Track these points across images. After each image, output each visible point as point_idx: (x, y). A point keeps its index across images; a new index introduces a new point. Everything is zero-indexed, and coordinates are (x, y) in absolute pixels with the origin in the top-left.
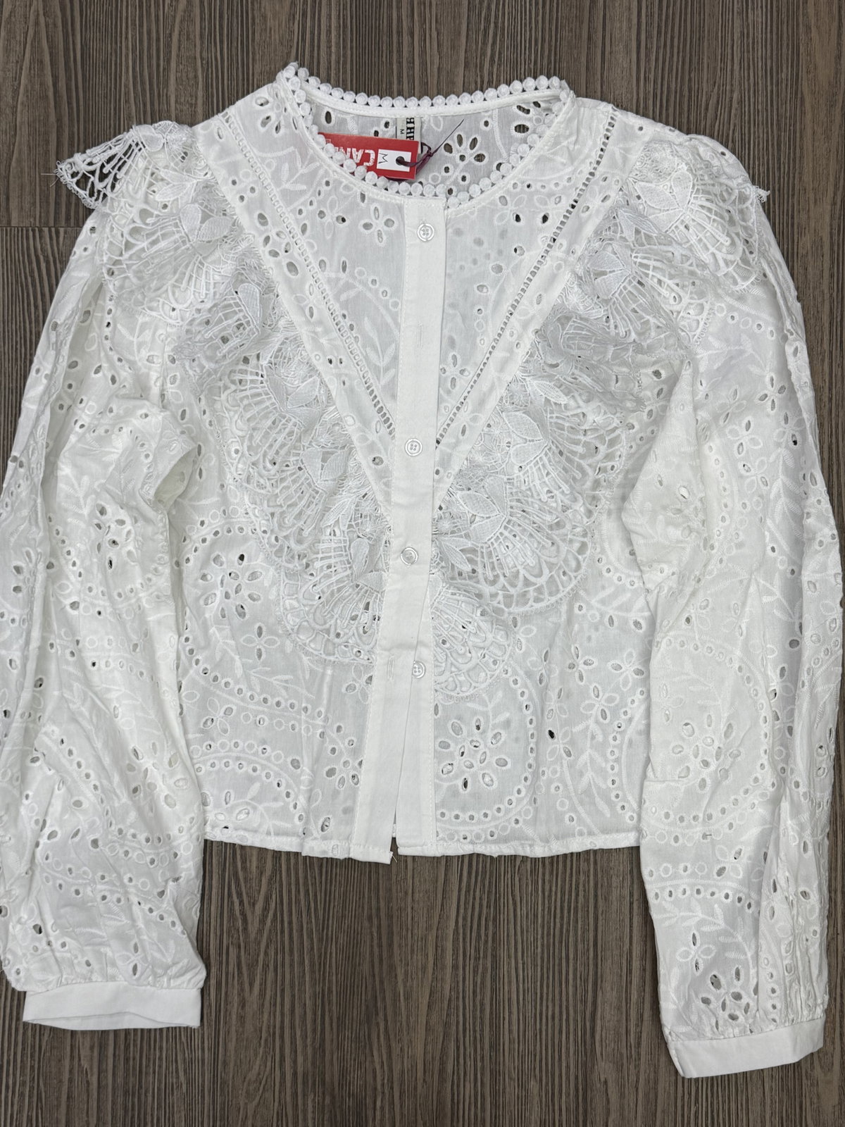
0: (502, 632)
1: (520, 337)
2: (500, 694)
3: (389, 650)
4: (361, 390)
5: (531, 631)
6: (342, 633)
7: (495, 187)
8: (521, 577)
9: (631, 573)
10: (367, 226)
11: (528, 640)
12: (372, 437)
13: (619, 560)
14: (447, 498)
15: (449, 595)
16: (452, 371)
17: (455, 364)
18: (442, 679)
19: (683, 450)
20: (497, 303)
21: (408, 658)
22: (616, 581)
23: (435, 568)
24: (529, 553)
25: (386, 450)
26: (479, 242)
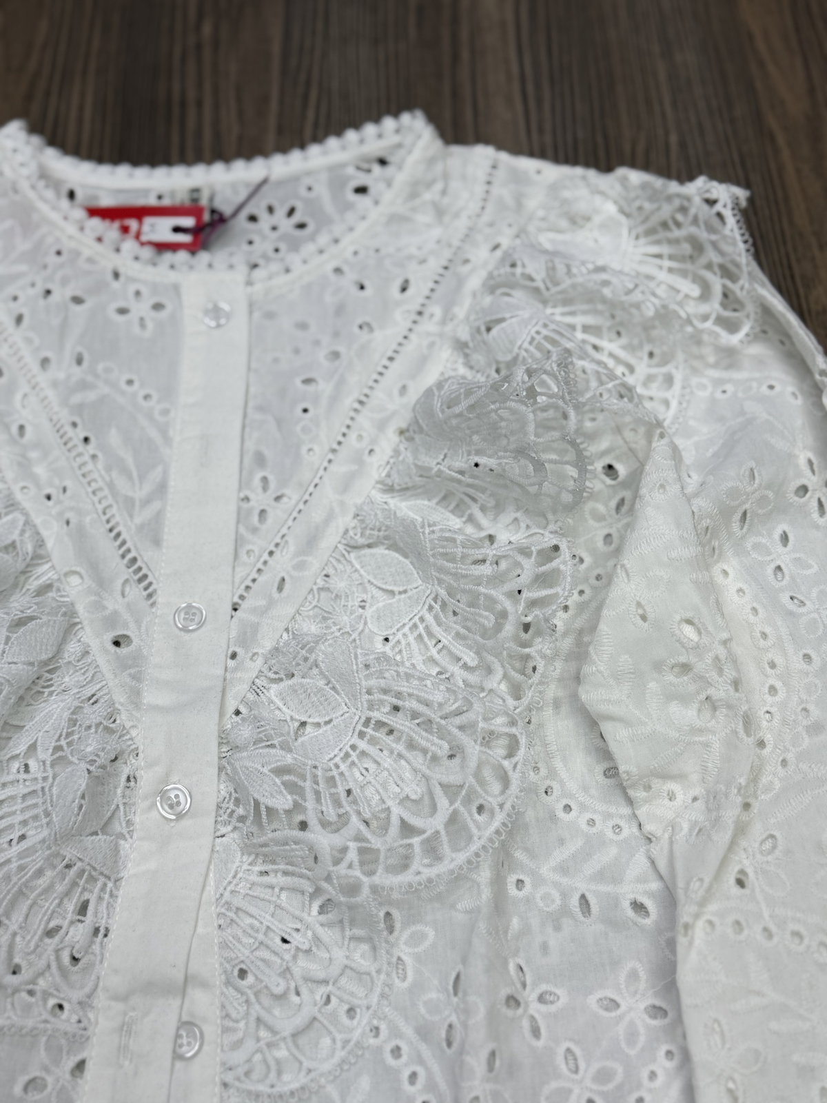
0: (365, 947)
1: (374, 441)
2: (365, 1083)
3: (124, 998)
4: (98, 532)
5: (423, 936)
6: (24, 964)
7: (325, 256)
8: (395, 821)
9: (613, 810)
10: (123, 311)
11: (418, 958)
12: (113, 603)
13: (585, 789)
14: (251, 697)
15: (254, 878)
16: (259, 499)
17: (265, 489)
18: (238, 1057)
19: (674, 554)
20: (335, 398)
21: (165, 1014)
22: (584, 827)
23: (225, 824)
24: (408, 775)
25: (138, 622)
26: (303, 326)
